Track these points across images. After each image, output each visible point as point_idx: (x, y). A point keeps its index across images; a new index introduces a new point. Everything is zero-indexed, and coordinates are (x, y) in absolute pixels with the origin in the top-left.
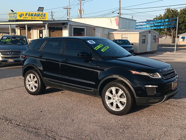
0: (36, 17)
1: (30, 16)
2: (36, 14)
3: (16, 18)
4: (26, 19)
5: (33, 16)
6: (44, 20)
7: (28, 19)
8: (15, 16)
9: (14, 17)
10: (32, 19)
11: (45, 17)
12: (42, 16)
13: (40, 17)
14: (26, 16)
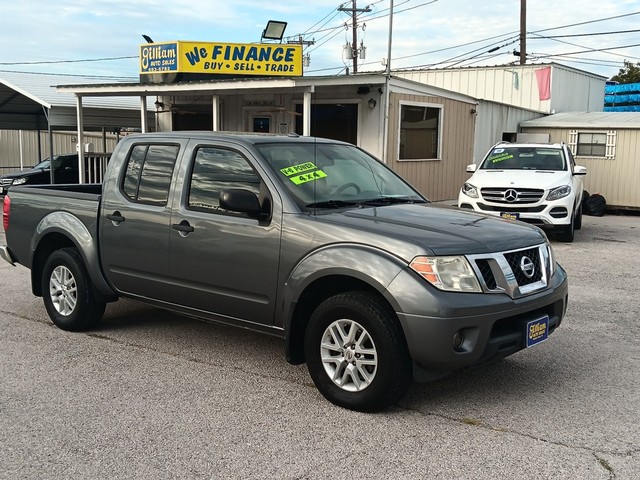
0: (257, 63)
1: (231, 57)
2: (254, 49)
3: (174, 67)
4: (216, 71)
5: (241, 59)
6: (288, 73)
7: (224, 70)
8: (168, 59)
9: (166, 63)
10: (239, 72)
11: (289, 64)
12: (281, 58)
13: (271, 61)
14: (214, 57)
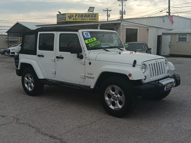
1: (80, 17)
2: (86, 14)
3: (65, 20)
4: (76, 21)
5: (82, 17)
6: (95, 21)
7: (78, 20)
8: (64, 18)
10: (82, 21)
14: (75, 17)
